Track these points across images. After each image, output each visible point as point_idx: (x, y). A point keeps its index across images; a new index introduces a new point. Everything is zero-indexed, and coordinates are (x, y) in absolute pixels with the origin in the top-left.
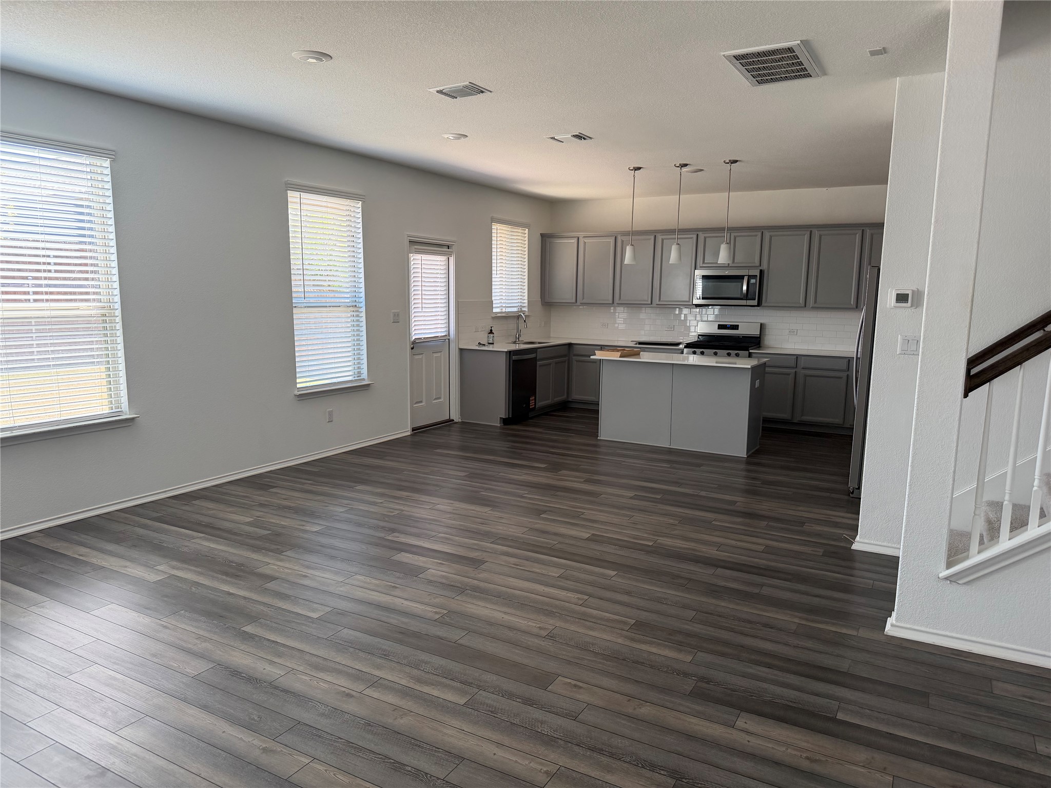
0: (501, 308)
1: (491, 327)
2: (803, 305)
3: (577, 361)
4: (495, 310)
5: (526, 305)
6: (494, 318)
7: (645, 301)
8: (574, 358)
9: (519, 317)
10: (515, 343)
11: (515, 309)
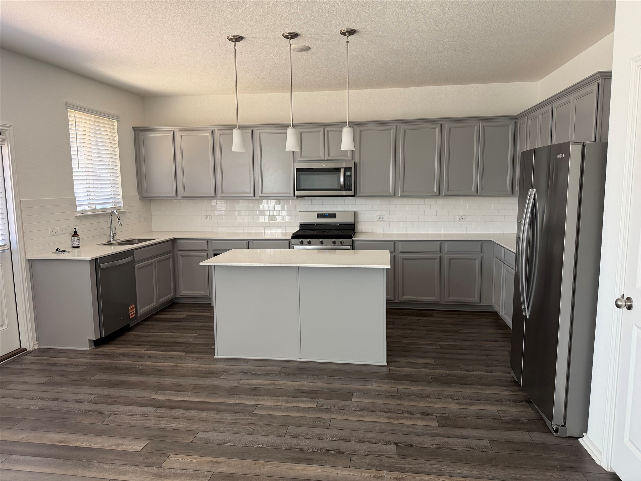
0: (89, 206)
1: (75, 229)
2: (393, 194)
3: (182, 256)
4: (79, 208)
5: (121, 200)
6: (77, 218)
7: (248, 193)
8: (180, 253)
9: (111, 214)
10: (108, 244)
11: (109, 206)
